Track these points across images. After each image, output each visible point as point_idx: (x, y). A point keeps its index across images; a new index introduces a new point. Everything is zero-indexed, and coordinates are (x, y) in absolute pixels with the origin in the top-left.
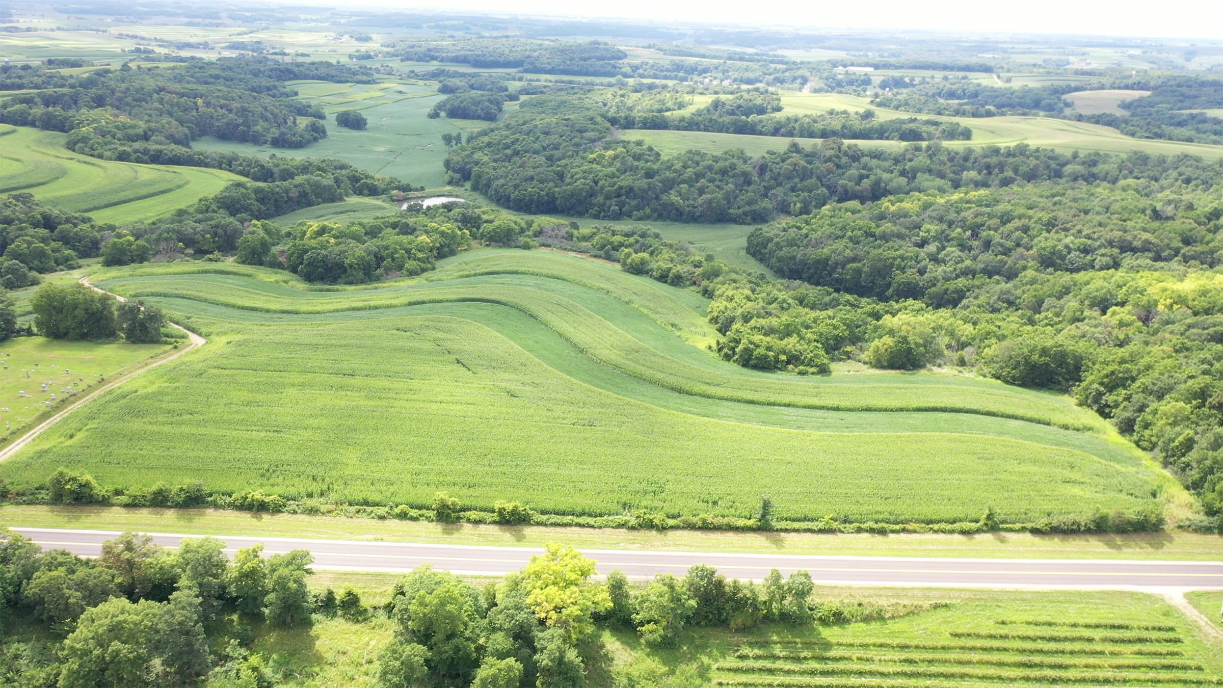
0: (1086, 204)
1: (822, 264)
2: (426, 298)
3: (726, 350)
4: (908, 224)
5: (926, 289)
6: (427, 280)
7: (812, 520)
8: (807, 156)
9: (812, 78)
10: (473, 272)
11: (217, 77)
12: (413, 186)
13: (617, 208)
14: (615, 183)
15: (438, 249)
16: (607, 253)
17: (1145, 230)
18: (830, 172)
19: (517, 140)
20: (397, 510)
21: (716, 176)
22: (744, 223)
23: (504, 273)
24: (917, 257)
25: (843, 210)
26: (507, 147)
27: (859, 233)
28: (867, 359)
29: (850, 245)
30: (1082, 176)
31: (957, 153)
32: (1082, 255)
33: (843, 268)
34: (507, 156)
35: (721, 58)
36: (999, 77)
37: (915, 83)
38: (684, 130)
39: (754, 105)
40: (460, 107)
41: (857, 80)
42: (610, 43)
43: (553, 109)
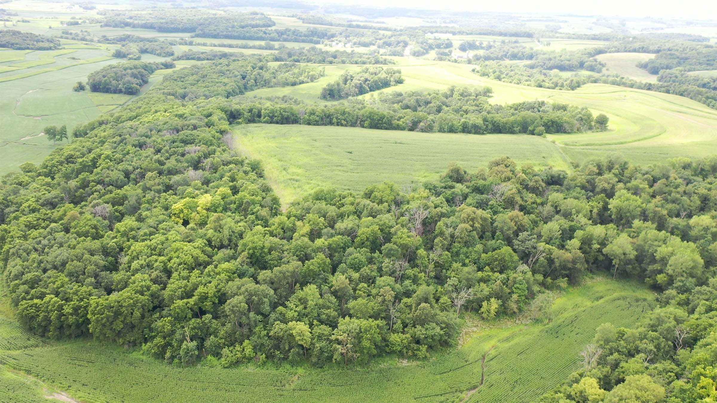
9: (411, 42)
35: (343, 26)
36: (539, 41)
37: (483, 46)
38: (314, 125)
39: (379, 78)
40: (100, 82)
41: (443, 44)
42: (265, 13)
43: (192, 84)
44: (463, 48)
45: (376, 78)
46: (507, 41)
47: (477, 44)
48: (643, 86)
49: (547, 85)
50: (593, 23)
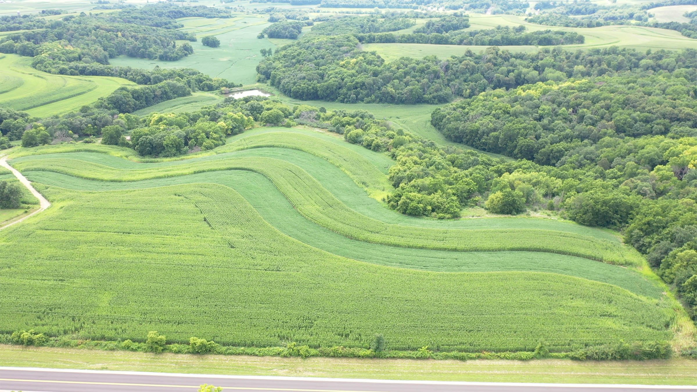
0: (650, 88)
1: (475, 133)
2: (206, 168)
3: (392, 203)
4: (531, 105)
5: (540, 149)
6: (216, 153)
7: (414, 349)
8: (476, 58)
9: (493, 5)
10: (246, 147)
11: (136, 18)
12: (236, 83)
13: (355, 96)
14: (354, 80)
15: (231, 129)
16: (338, 129)
17: (688, 106)
18: (489, 68)
19: (300, 53)
20: (123, 344)
21: (417, 74)
22: (433, 103)
23: (265, 147)
24: (535, 128)
25: (492, 96)
26: (294, 57)
27: (500, 112)
28: (487, 207)
29: (494, 119)
30: (652, 67)
31: (572, 54)
32: (644, 125)
33: (487, 136)
34: (293, 63)
38: (404, 43)
39: (452, 24)
40: (274, 32)
41: (520, 5)
43: (330, 31)
44: (538, 8)
45: (450, 24)
49: (572, 25)
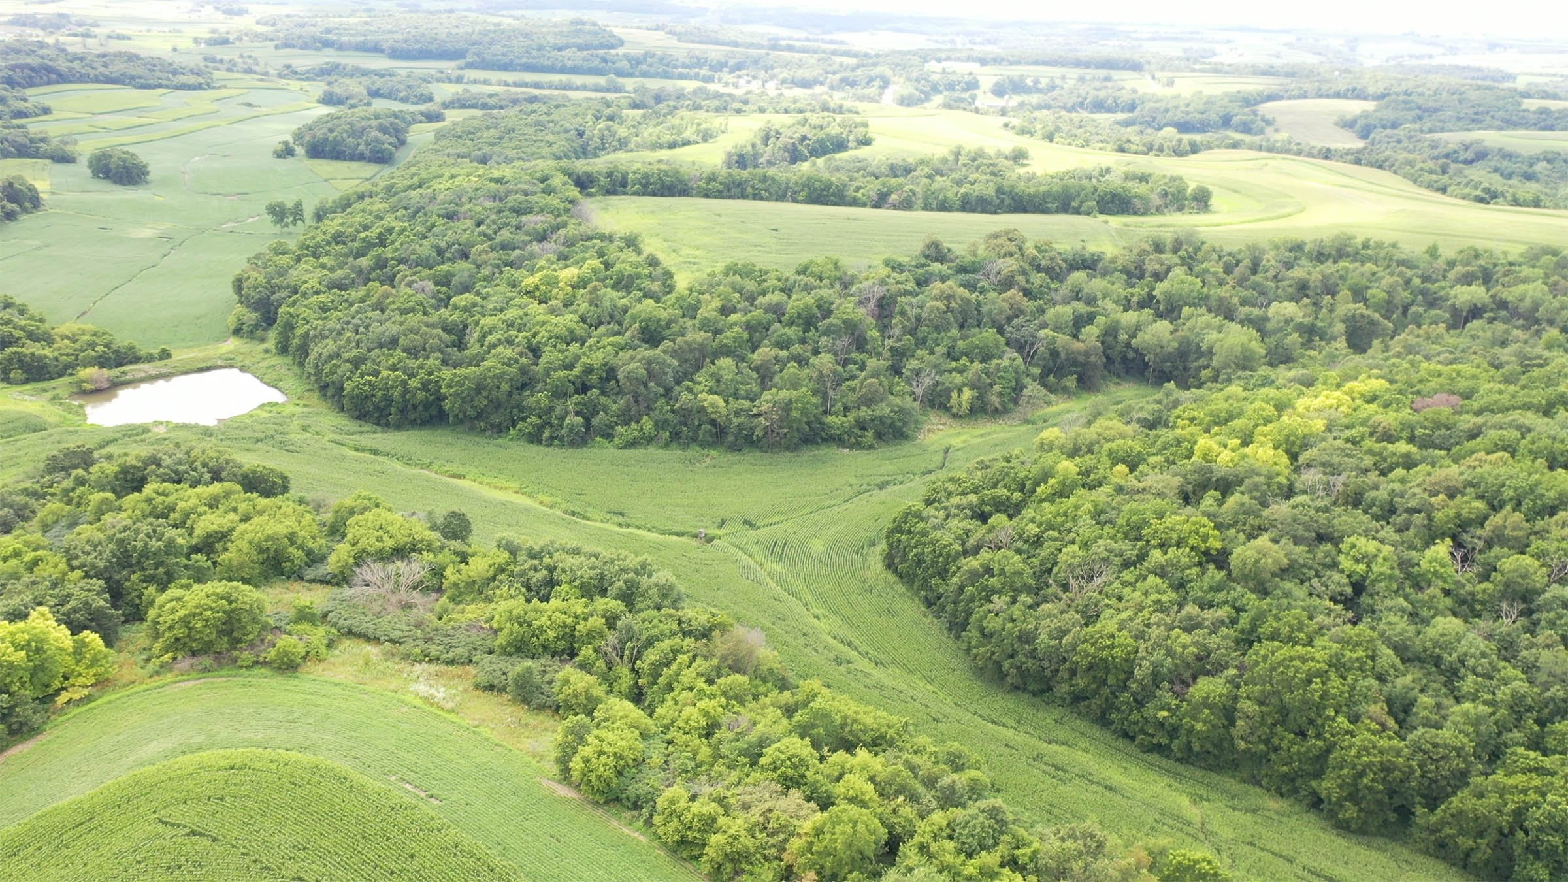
8: (963, 269)
9: (895, 79)
12: (145, 348)
14: (576, 358)
18: (1016, 310)
19: (391, 230)
21: (792, 333)
25: (1102, 454)
26: (367, 248)
35: (761, 47)
36: (1153, 78)
37: (1040, 86)
38: (716, 197)
39: (828, 135)
40: (326, 140)
41: (959, 83)
42: (600, 23)
43: (490, 144)
44: (999, 91)
45: (821, 134)
46: (1088, 77)
47: (1029, 82)
48: (1315, 152)
49: (1134, 148)
50: (1286, 45)
